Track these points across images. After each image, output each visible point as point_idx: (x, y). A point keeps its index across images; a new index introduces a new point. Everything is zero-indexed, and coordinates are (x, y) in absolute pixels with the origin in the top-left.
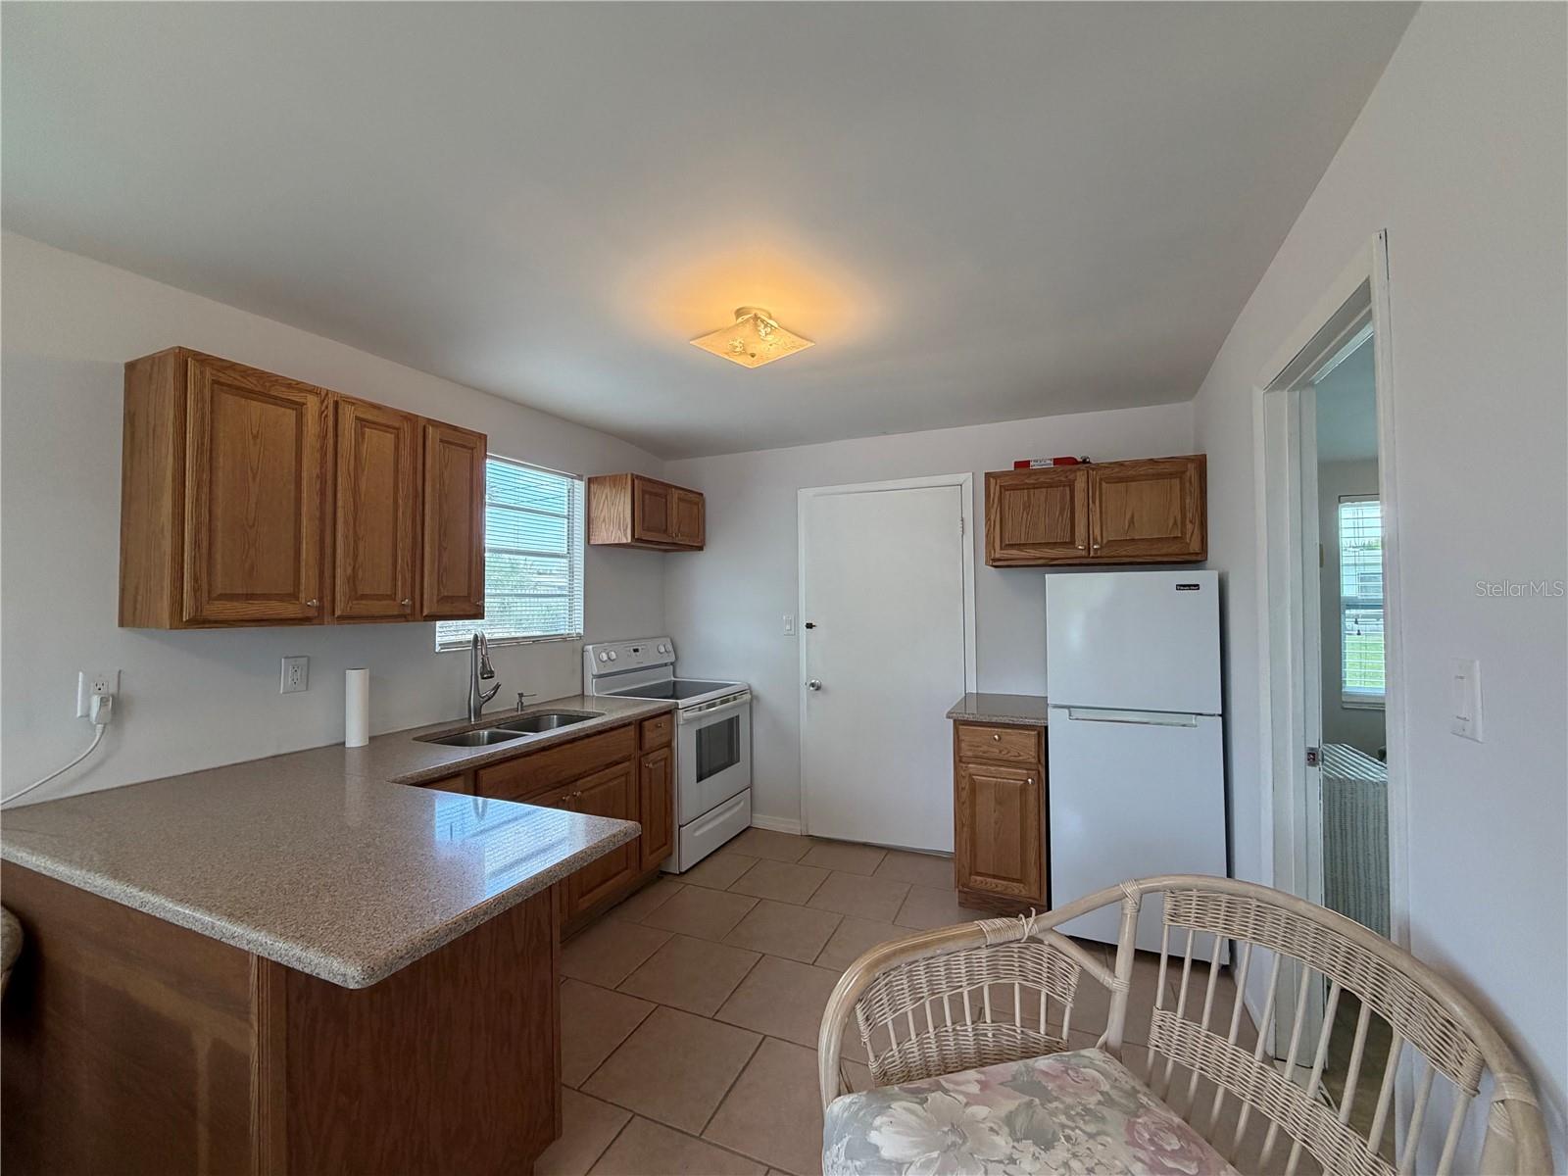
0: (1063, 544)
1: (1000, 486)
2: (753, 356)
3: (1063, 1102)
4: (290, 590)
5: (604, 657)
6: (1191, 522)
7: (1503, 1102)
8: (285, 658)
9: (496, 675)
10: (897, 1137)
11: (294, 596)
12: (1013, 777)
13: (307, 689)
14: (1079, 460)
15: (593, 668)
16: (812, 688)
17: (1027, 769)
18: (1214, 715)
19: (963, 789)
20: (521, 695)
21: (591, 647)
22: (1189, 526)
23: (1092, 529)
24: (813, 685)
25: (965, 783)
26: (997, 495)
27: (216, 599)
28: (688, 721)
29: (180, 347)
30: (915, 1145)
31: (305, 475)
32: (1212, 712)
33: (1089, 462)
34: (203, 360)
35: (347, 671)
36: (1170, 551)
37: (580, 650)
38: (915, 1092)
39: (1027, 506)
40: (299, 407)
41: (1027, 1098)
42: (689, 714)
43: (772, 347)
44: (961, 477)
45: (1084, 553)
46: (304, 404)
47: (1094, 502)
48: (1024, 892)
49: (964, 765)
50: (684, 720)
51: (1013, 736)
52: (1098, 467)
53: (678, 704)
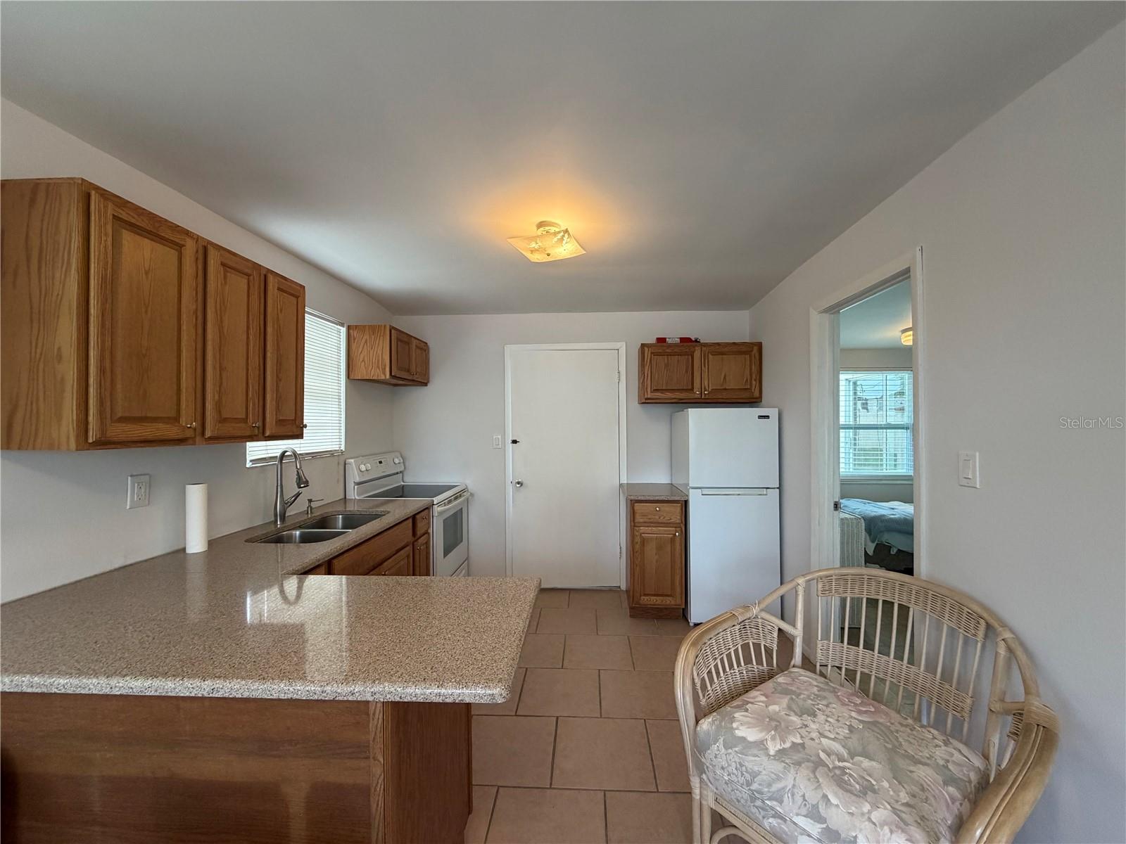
0: (686, 390)
1: (651, 353)
2: (548, 255)
3: (804, 694)
4: (173, 414)
5: (363, 468)
6: (755, 380)
7: (1003, 640)
8: (131, 476)
9: (310, 484)
10: (749, 730)
11: (176, 419)
12: (665, 533)
13: (149, 504)
14: (693, 340)
15: (354, 476)
16: (518, 485)
17: (676, 527)
18: (774, 488)
19: (637, 543)
20: (310, 501)
21: (352, 460)
22: (754, 382)
23: (705, 382)
24: (518, 483)
25: (638, 539)
26: (649, 357)
27: (116, 422)
28: (441, 513)
29: (82, 179)
30: (761, 731)
31: (184, 310)
32: (774, 487)
33: (699, 342)
34: (105, 195)
35: (188, 486)
36: (744, 396)
37: (343, 463)
38: (738, 707)
39: (667, 365)
40: (179, 247)
41: (789, 697)
42: (440, 509)
43: (566, 250)
44: (617, 345)
45: (699, 396)
46: (184, 246)
47: (705, 366)
48: (673, 603)
49: (637, 528)
50: (438, 513)
51: (666, 507)
52: (706, 345)
53: (433, 501)
